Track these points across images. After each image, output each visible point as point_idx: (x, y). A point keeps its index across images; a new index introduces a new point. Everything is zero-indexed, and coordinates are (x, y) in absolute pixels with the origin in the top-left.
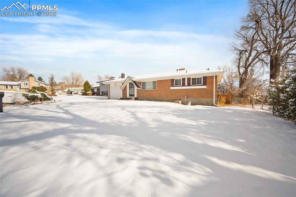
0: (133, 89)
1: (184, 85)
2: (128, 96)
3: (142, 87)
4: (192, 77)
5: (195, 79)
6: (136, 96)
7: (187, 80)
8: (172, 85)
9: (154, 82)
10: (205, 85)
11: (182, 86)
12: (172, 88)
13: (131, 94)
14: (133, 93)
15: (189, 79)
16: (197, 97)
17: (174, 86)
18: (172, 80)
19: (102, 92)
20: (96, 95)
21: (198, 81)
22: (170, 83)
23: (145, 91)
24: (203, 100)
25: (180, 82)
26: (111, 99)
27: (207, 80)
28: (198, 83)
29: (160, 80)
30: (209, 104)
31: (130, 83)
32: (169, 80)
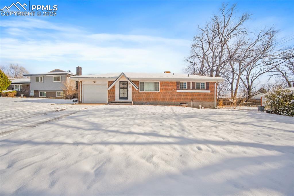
0: (126, 90)
1: (189, 88)
2: (117, 99)
3: (140, 88)
4: (196, 82)
5: (199, 83)
6: (130, 99)
7: (192, 83)
8: (178, 88)
9: (156, 83)
10: (208, 90)
11: (188, 90)
12: (178, 91)
13: (122, 96)
14: (125, 96)
15: (194, 83)
16: (201, 101)
17: (179, 90)
18: (178, 83)
19: (35, 92)
20: (22, 95)
21: (202, 86)
22: (175, 86)
23: (145, 93)
24: (207, 103)
25: (186, 86)
26: (84, 103)
27: (210, 85)
28: (202, 88)
29: (164, 82)
30: (211, 107)
31: (120, 82)
32: (174, 82)
